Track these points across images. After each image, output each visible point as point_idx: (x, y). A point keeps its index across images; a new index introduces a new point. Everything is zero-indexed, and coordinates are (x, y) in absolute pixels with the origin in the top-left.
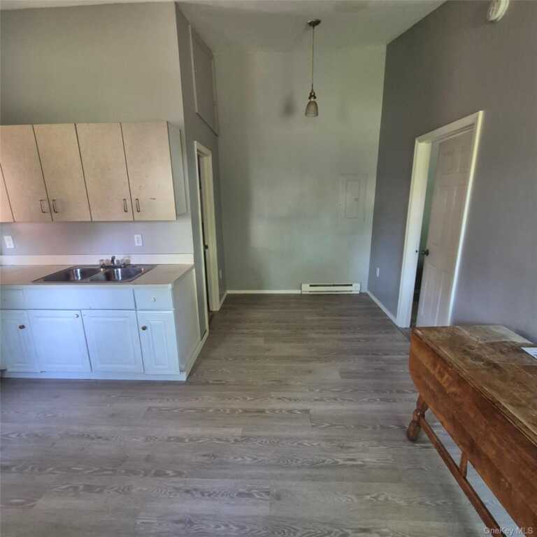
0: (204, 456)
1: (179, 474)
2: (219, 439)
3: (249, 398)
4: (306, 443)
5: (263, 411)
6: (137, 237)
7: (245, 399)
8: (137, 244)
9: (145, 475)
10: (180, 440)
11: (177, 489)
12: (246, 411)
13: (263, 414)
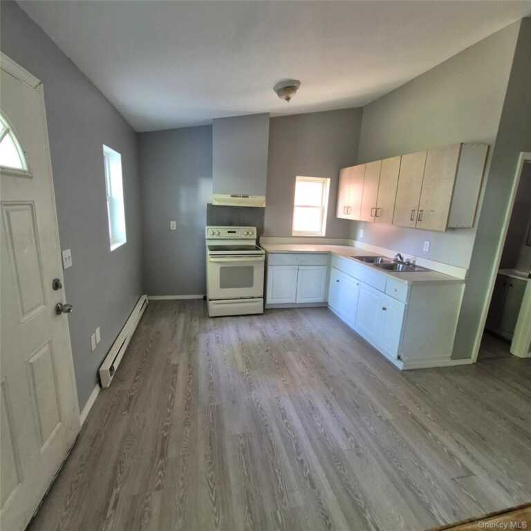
0: (354, 402)
1: (333, 393)
2: (372, 406)
3: (429, 416)
4: (427, 474)
5: (427, 430)
6: (427, 243)
7: (426, 413)
8: (424, 250)
9: (322, 380)
10: (354, 385)
11: (325, 396)
12: (413, 417)
13: (425, 432)
